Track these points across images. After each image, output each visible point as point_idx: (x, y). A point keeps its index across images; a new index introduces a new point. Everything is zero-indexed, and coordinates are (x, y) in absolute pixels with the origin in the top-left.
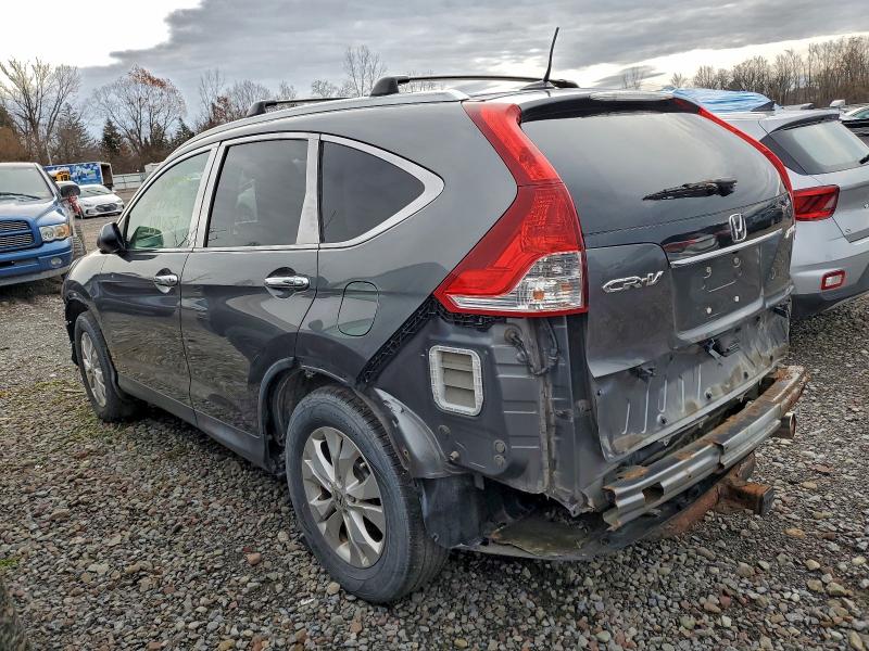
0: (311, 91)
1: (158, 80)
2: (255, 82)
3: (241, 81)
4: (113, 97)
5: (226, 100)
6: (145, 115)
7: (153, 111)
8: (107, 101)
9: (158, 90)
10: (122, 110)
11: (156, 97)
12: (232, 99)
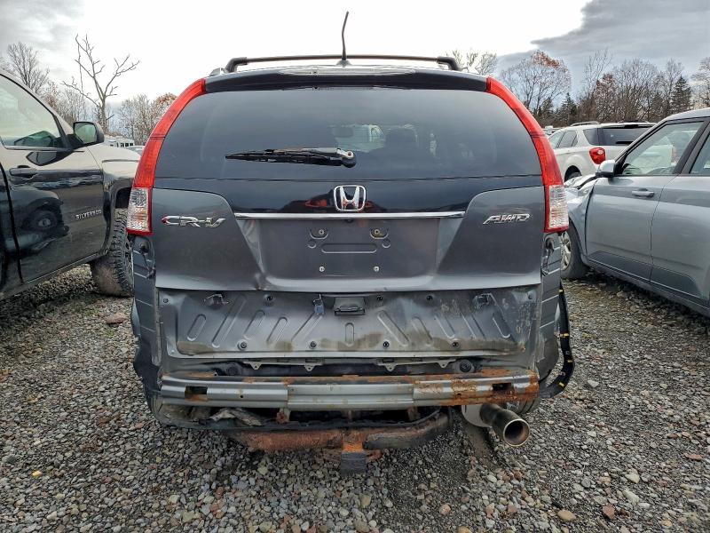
0: (699, 66)
1: (554, 62)
2: (644, 61)
3: (630, 59)
4: (515, 76)
5: (611, 77)
6: (537, 90)
7: (543, 87)
8: (510, 79)
9: (551, 69)
10: (520, 86)
11: (549, 74)
12: (617, 77)
